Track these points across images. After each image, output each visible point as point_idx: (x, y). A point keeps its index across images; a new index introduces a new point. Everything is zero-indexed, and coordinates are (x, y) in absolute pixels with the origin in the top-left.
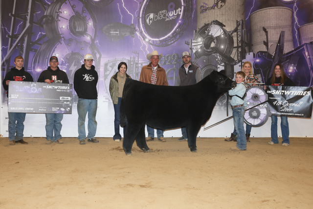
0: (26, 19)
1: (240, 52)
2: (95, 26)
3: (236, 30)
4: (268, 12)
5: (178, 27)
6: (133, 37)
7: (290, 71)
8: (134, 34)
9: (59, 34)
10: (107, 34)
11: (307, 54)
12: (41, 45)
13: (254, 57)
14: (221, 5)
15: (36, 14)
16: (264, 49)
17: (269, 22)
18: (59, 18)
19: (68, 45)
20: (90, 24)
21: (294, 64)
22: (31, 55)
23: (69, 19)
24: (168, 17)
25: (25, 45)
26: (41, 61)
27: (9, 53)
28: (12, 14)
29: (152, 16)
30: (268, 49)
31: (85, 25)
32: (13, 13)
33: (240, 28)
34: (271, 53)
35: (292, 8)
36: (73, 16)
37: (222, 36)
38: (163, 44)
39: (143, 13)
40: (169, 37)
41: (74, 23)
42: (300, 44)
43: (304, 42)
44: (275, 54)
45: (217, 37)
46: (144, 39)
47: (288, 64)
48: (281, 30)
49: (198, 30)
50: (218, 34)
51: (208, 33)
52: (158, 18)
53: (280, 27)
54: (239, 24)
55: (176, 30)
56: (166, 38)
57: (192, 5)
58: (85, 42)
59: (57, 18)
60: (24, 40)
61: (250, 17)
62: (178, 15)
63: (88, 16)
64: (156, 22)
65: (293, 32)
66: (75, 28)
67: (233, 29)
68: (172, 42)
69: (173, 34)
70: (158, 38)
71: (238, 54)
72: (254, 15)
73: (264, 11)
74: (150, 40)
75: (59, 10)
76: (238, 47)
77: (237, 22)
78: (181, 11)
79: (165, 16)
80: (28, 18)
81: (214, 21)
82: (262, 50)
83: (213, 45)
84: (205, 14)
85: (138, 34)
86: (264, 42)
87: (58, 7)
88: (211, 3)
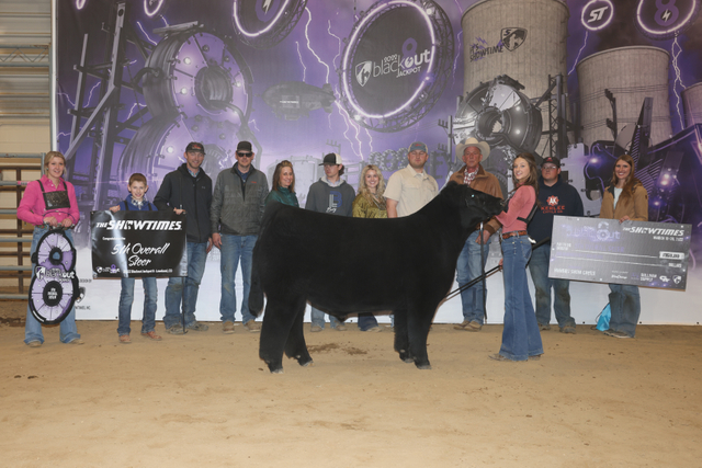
0: (107, 77)
1: (556, 143)
2: (248, 88)
3: (547, 96)
4: (617, 58)
5: (425, 90)
6: (329, 111)
7: (664, 183)
8: (329, 104)
9: (175, 107)
10: (274, 106)
11: (700, 146)
12: (137, 128)
13: (586, 152)
14: (516, 44)
15: (128, 66)
16: (608, 136)
17: (618, 78)
18: (176, 73)
19: (192, 129)
20: (239, 85)
21: (673, 168)
22: (118, 150)
23: (195, 75)
24: (401, 70)
25: (105, 130)
26: (136, 164)
27: (72, 145)
28: (79, 67)
29: (368, 67)
30: (615, 136)
31: (229, 87)
32: (82, 65)
33: (555, 91)
34: (623, 145)
35: (669, 48)
36: (204, 69)
37: (518, 109)
38: (393, 126)
39: (349, 61)
40: (404, 111)
41: (206, 83)
42: (686, 125)
43: (694, 121)
44: (631, 147)
45: (506, 112)
46: (352, 116)
47: (660, 169)
48: (645, 95)
49: (465, 96)
50: (508, 105)
51: (488, 102)
52: (382, 71)
53: (642, 89)
54: (555, 84)
55: (419, 96)
56: (398, 114)
57: (453, 44)
58: (227, 122)
59: (171, 73)
60: (102, 119)
61: (577, 67)
62: (424, 65)
63: (235, 69)
64: (376, 81)
65: (671, 99)
66: (208, 94)
67: (540, 94)
68: (411, 121)
69: (412, 105)
70: (382, 113)
71: (551, 147)
72: (585, 63)
73: (608, 55)
74: (363, 118)
75: (174, 56)
76: (551, 132)
77: (550, 78)
78: (429, 57)
79: (395, 66)
80: (112, 73)
81: (500, 78)
82: (603, 139)
83: (497, 128)
84: (480, 61)
85: (338, 104)
86: (608, 121)
87: (172, 50)
88: (494, 40)
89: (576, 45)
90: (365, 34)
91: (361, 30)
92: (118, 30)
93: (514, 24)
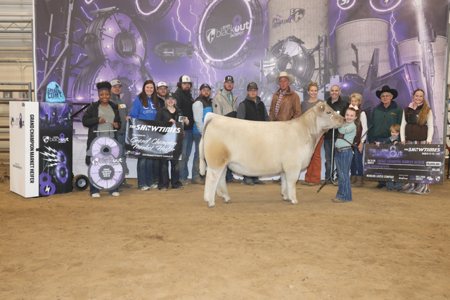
0: (64, 38)
1: (323, 75)
2: (145, 45)
3: (318, 48)
4: (358, 25)
5: (246, 45)
6: (191, 58)
8: (191, 54)
9: (103, 55)
10: (160, 55)
11: (407, 77)
12: (82, 68)
13: (341, 80)
14: (299, 18)
15: (76, 32)
16: (353, 70)
17: (359, 37)
18: (103, 36)
19: (113, 68)
20: (139, 43)
22: (71, 81)
23: (114, 37)
24: (233, 33)
25: (64, 69)
26: (82, 88)
27: (45, 78)
28: (48, 33)
29: (213, 32)
30: (357, 71)
31: (134, 44)
32: (50, 32)
33: (322, 45)
34: (362, 77)
35: (388, 20)
36: (119, 34)
38: (228, 65)
39: (202, 29)
40: (234, 57)
41: (121, 42)
42: (399, 64)
43: (403, 62)
44: (367, 77)
45: (293, 57)
46: (204, 60)
48: (375, 47)
49: (270, 48)
50: (295, 53)
51: (283, 52)
52: (221, 34)
53: (373, 44)
54: (322, 41)
55: (243, 48)
56: (231, 59)
57: (262, 18)
58: (133, 64)
59: (101, 36)
60: (62, 63)
61: (335, 31)
62: (246, 31)
63: (137, 34)
64: (217, 39)
65: (390, 49)
66: (122, 48)
67: (314, 46)
68: (239, 63)
69: (239, 53)
70: (222, 58)
71: (320, 79)
72: (340, 29)
73: (353, 24)
74: (211, 61)
75: (102, 27)
76: (320, 69)
77: (319, 37)
78: (249, 26)
79: (229, 31)
80: (67, 36)
81: (290, 38)
82: (351, 73)
83: (289, 66)
84: (278, 28)
85: (196, 53)
86: (353, 62)
87: (101, 23)
88: (286, 15)
89: (334, 18)
90: (212, 13)
91: (209, 10)
92: (70, 12)
93: (297, 6)
